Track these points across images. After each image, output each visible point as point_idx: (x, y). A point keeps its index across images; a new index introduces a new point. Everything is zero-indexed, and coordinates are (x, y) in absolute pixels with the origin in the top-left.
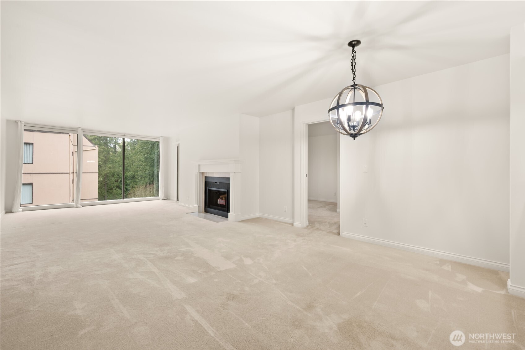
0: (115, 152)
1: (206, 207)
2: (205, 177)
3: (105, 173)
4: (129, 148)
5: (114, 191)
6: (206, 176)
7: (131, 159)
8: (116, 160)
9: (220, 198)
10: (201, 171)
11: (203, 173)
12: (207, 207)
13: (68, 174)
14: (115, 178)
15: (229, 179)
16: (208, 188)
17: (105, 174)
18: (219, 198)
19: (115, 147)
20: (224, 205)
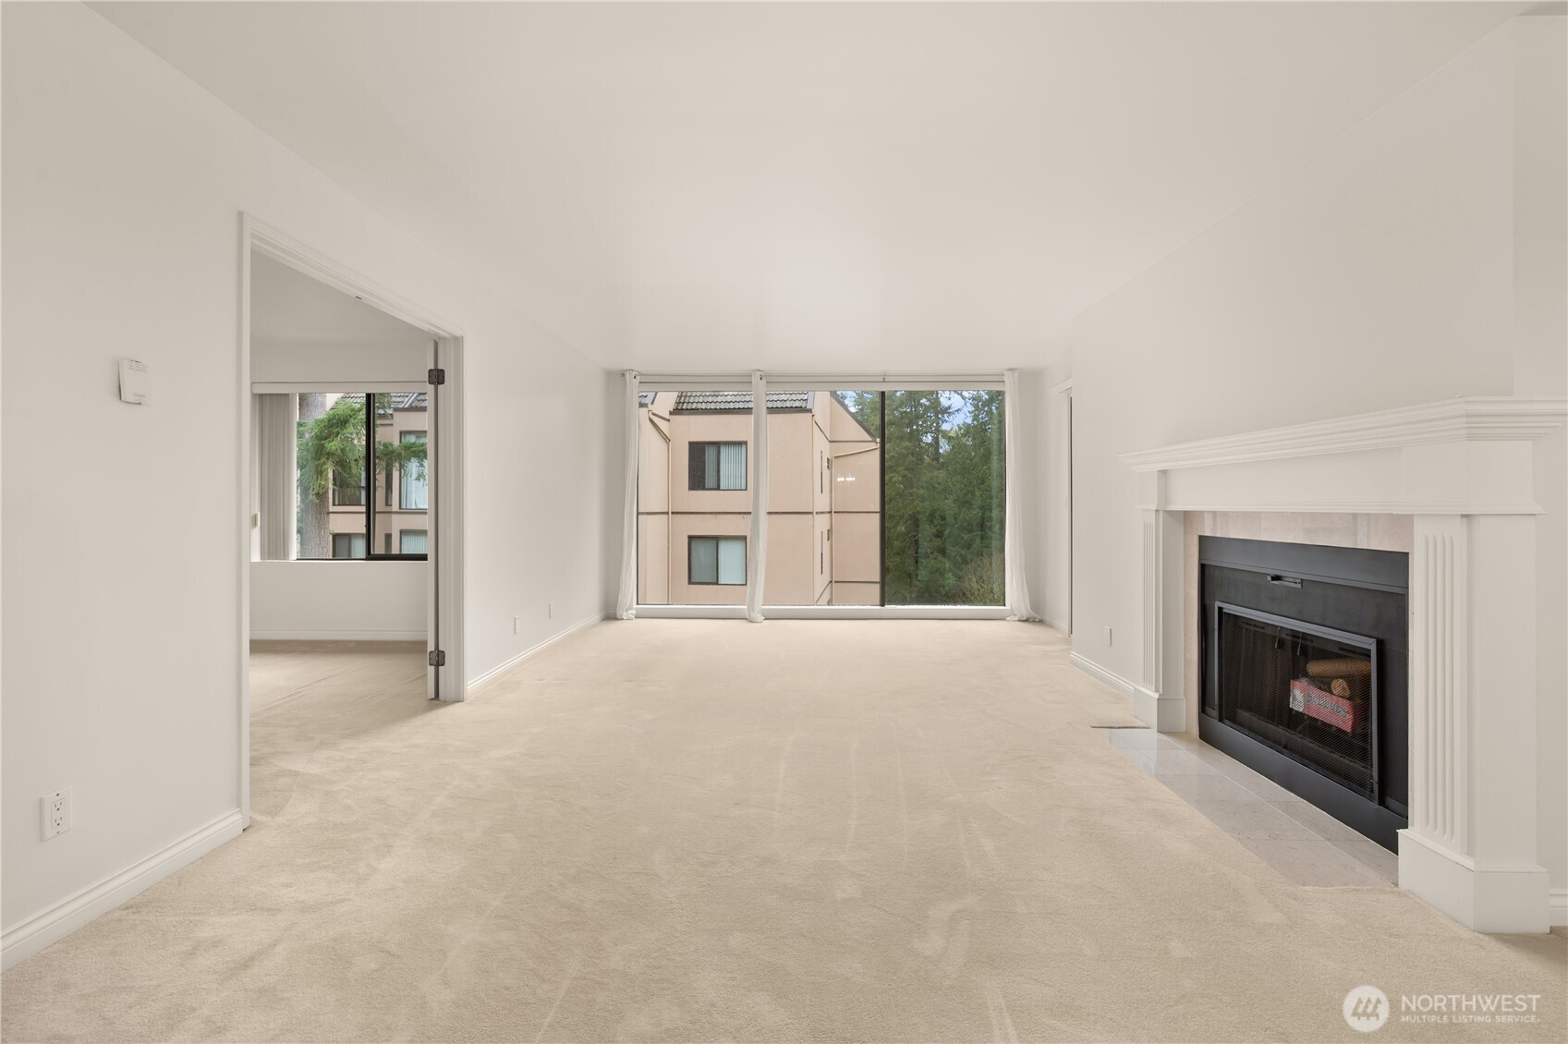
0: (937, 456)
1: (1209, 710)
2: (1201, 538)
3: (910, 513)
4: (970, 443)
5: (932, 562)
6: (1207, 533)
7: (974, 471)
8: (937, 477)
9: (1306, 675)
10: (1173, 507)
11: (1187, 517)
12: (1215, 713)
13: (810, 516)
14: (936, 526)
15: (1398, 563)
16: (1218, 604)
17: (910, 515)
18: (1297, 672)
19: (936, 440)
20: (1345, 732)
